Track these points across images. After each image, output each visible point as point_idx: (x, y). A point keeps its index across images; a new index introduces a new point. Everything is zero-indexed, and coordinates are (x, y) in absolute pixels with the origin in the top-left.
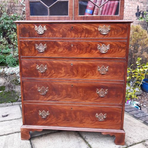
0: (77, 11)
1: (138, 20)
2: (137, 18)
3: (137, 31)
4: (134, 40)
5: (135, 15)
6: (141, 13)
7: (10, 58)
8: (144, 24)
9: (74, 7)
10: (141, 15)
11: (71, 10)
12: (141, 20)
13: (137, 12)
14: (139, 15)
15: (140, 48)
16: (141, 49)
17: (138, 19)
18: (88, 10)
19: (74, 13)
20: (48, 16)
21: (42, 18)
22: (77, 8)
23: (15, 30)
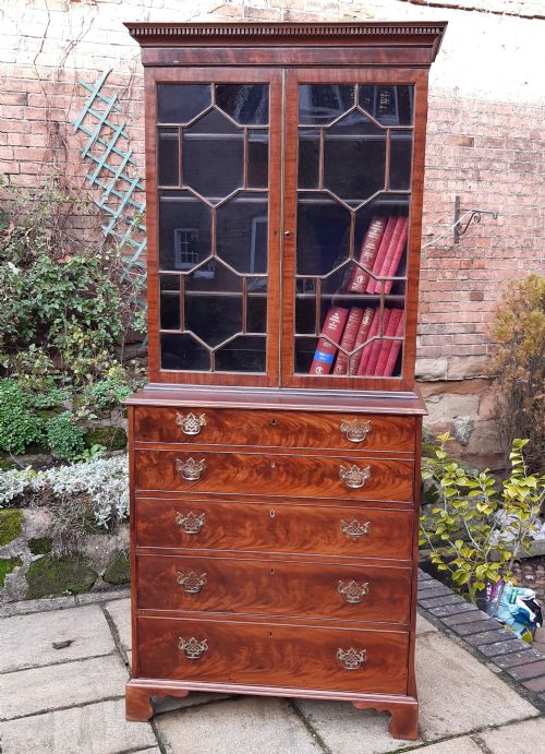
0: (289, 364)
7: (64, 427)
9: (282, 352)
11: (273, 362)
18: (321, 354)
19: (282, 370)
20: (210, 372)
21: (193, 379)
22: (290, 355)
23: (80, 317)
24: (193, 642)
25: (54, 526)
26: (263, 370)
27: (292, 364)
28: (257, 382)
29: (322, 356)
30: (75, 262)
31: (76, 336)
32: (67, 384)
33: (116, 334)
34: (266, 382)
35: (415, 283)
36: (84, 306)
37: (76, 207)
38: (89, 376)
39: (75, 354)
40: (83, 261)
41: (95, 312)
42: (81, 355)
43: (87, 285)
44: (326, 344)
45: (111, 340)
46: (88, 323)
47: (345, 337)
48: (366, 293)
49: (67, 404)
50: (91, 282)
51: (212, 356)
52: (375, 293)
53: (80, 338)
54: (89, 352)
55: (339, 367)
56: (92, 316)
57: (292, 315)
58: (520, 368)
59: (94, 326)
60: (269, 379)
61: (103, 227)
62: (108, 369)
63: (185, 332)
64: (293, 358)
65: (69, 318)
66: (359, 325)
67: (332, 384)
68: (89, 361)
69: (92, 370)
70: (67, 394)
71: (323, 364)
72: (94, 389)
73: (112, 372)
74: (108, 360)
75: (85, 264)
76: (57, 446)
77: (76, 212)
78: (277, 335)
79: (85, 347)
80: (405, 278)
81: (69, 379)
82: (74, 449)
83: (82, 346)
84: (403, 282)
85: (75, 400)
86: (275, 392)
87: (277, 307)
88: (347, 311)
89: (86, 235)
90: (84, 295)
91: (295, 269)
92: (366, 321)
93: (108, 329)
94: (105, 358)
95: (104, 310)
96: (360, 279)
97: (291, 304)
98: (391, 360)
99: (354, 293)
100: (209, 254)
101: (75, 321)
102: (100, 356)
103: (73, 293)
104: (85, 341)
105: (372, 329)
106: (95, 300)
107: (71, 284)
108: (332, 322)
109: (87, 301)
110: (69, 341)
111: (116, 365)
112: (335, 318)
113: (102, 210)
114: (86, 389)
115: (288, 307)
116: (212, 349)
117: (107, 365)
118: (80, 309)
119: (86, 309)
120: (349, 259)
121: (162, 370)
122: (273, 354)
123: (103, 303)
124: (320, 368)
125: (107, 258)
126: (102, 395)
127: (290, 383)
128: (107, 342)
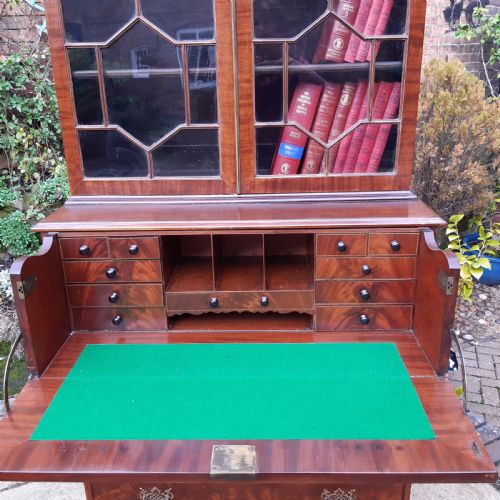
0: (249, 163)
1: (453, 34)
2: (447, 29)
3: (448, 84)
4: (438, 122)
5: (443, 15)
6: (465, 6)
7: (16, 227)
8: (472, 46)
9: (239, 148)
10: (463, 15)
11: (228, 161)
12: (462, 36)
13: (449, 5)
14: (457, 16)
15: (459, 148)
16: (461, 152)
17: (454, 30)
18: (287, 147)
19: (241, 171)
20: (147, 178)
21: (127, 187)
22: (250, 151)
23: (21, 117)
24: (156, 491)
25: (9, 330)
26: (217, 173)
27: (254, 163)
28: (210, 188)
29: (288, 150)
30: (10, 62)
31: (19, 136)
32: (15, 183)
33: (59, 131)
34: (220, 188)
35: (417, 42)
36: (23, 106)
37: (8, 6)
38: (37, 175)
39: (21, 154)
40: (18, 60)
41: (35, 111)
42: (26, 154)
43: (26, 84)
44: (293, 134)
45: (55, 138)
46: (30, 122)
47: (317, 123)
48: (345, 62)
49: (18, 203)
50: (28, 81)
51: (149, 157)
52: (356, 62)
53: (23, 137)
54: (34, 150)
55: (310, 163)
56: (33, 115)
57: (251, 95)
58: (430, 144)
59: (37, 125)
60: (224, 184)
61: (37, 26)
62: (55, 166)
63: (111, 126)
64: (254, 155)
65: (9, 119)
66: (335, 105)
67: (305, 185)
68: (36, 160)
69: (39, 168)
70: (15, 194)
71: (289, 160)
72: (41, 187)
73: (58, 170)
74: (53, 157)
75: (21, 63)
76: (11, 245)
77: (10, 13)
78: (232, 126)
79: (29, 146)
80: (405, 36)
81: (16, 179)
82: (29, 246)
83: (26, 146)
84: (401, 41)
85: (25, 200)
86: (232, 200)
87: (231, 86)
88: (319, 88)
89: (22, 36)
90: (23, 95)
91: (252, 31)
92: (344, 100)
93: (51, 128)
94: (50, 156)
95: (44, 108)
96: (337, 43)
97: (249, 81)
98: (378, 150)
99: (330, 62)
100: (131, 15)
101: (16, 121)
102: (45, 154)
103: (11, 93)
104: (29, 140)
105: (353, 111)
106: (35, 99)
107: (8, 83)
108: (300, 104)
109: (26, 101)
110: (13, 141)
111: (62, 162)
112: (304, 98)
113: (33, 8)
114: (34, 187)
115: (245, 85)
116: (147, 149)
117: (53, 162)
118: (19, 109)
119: (26, 109)
120: (327, 12)
121: (86, 179)
122: (227, 151)
123: (42, 101)
124: (286, 166)
125: (43, 57)
126: (50, 193)
127: (252, 188)
128: (51, 141)
